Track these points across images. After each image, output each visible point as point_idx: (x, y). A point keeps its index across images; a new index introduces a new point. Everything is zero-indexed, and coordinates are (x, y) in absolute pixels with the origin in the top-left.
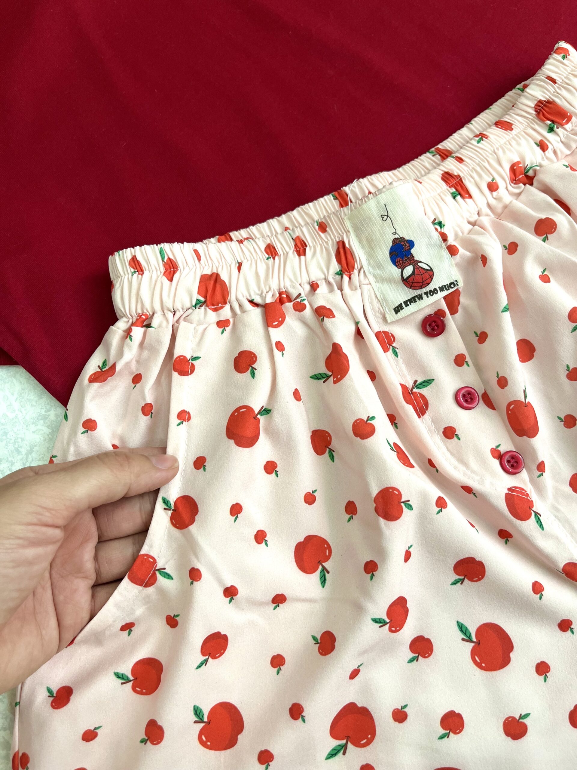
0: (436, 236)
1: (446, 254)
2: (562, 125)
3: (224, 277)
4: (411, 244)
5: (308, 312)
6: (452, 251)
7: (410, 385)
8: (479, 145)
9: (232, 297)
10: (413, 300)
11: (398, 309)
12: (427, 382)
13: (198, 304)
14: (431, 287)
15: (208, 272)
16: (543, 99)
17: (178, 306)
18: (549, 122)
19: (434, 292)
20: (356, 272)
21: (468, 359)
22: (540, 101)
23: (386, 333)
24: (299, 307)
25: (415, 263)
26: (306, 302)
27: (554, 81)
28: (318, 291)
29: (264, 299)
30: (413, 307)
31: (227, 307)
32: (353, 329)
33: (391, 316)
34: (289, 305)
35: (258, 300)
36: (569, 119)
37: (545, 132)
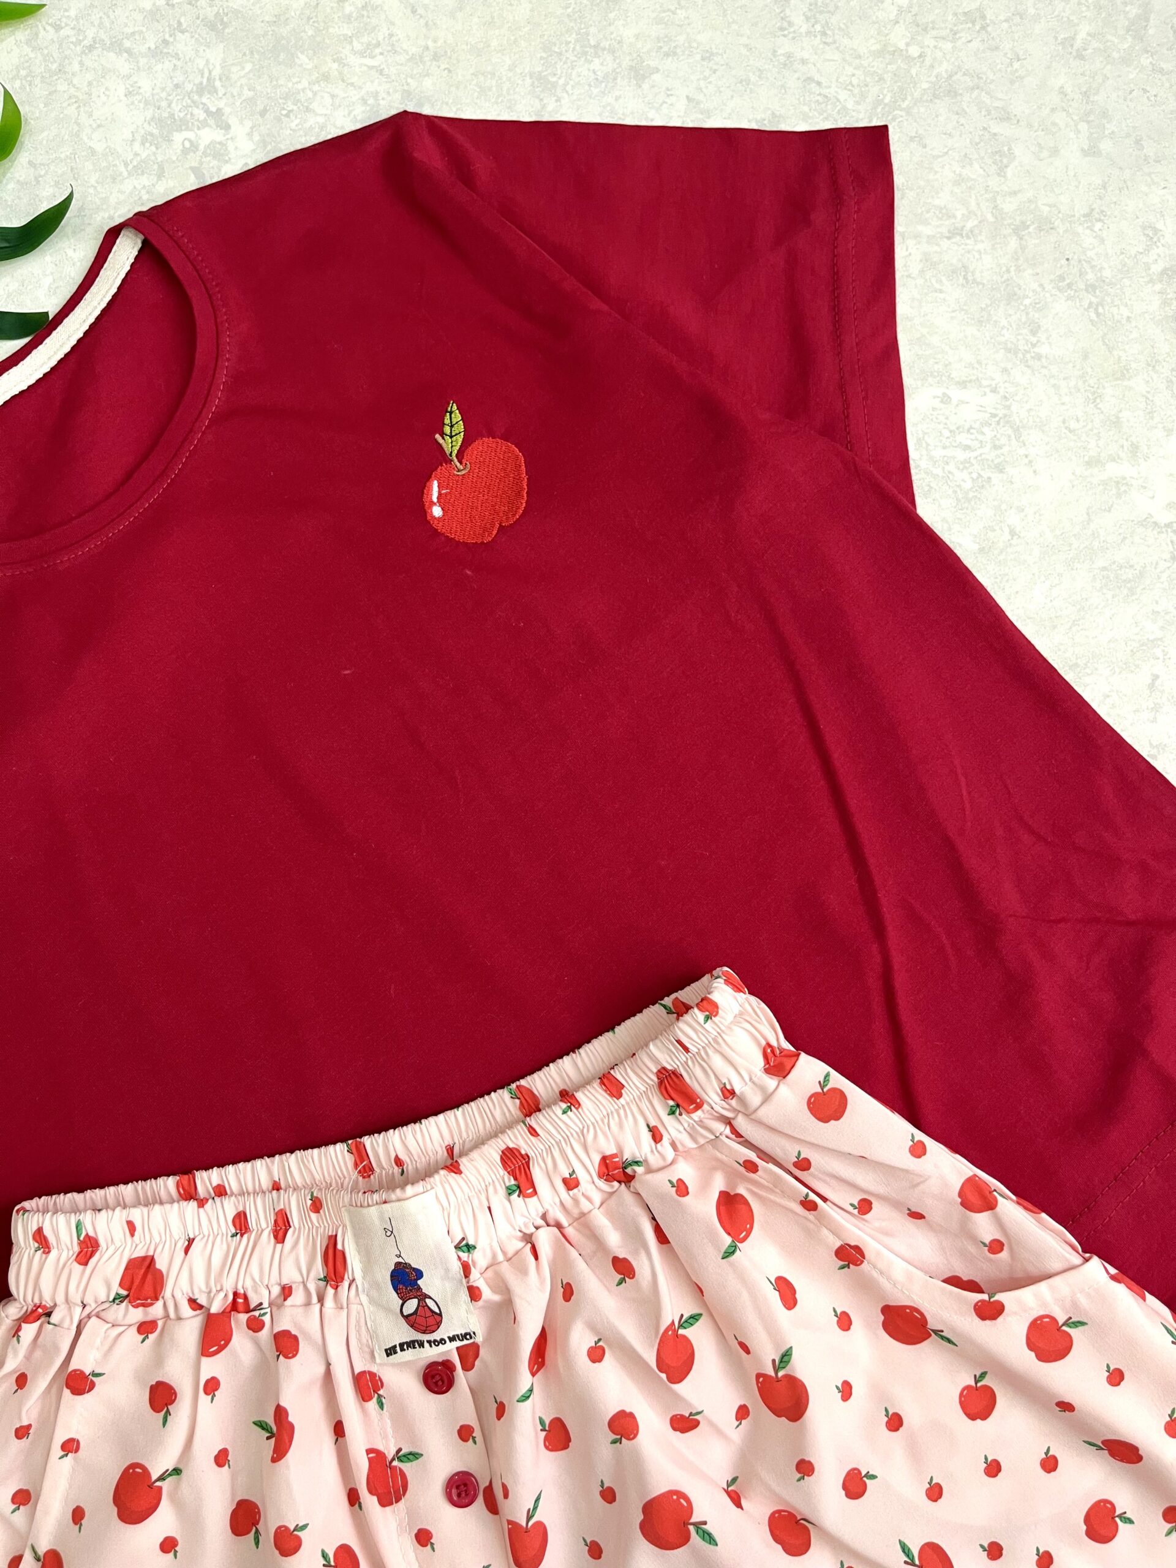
0: (457, 1267)
1: (465, 1296)
2: (688, 1112)
3: (161, 1264)
4: (419, 1274)
5: (265, 1334)
6: (474, 1294)
7: (390, 1453)
8: (564, 1117)
9: (167, 1292)
10: (411, 1344)
11: (390, 1352)
12: (414, 1456)
13: (118, 1299)
14: (436, 1336)
15: (140, 1253)
16: (669, 1067)
17: (89, 1300)
18: (671, 1103)
19: (442, 1341)
20: (346, 1283)
21: (477, 1433)
22: (664, 1068)
23: (372, 1375)
24: (255, 1325)
25: (423, 1297)
26: (267, 1319)
27: (686, 1049)
28: (289, 1302)
29: (211, 1301)
30: (409, 1355)
31: (159, 1304)
32: (321, 1369)
33: (380, 1356)
34: (243, 1317)
35: (202, 1300)
36: (699, 1106)
37: (663, 1113)
